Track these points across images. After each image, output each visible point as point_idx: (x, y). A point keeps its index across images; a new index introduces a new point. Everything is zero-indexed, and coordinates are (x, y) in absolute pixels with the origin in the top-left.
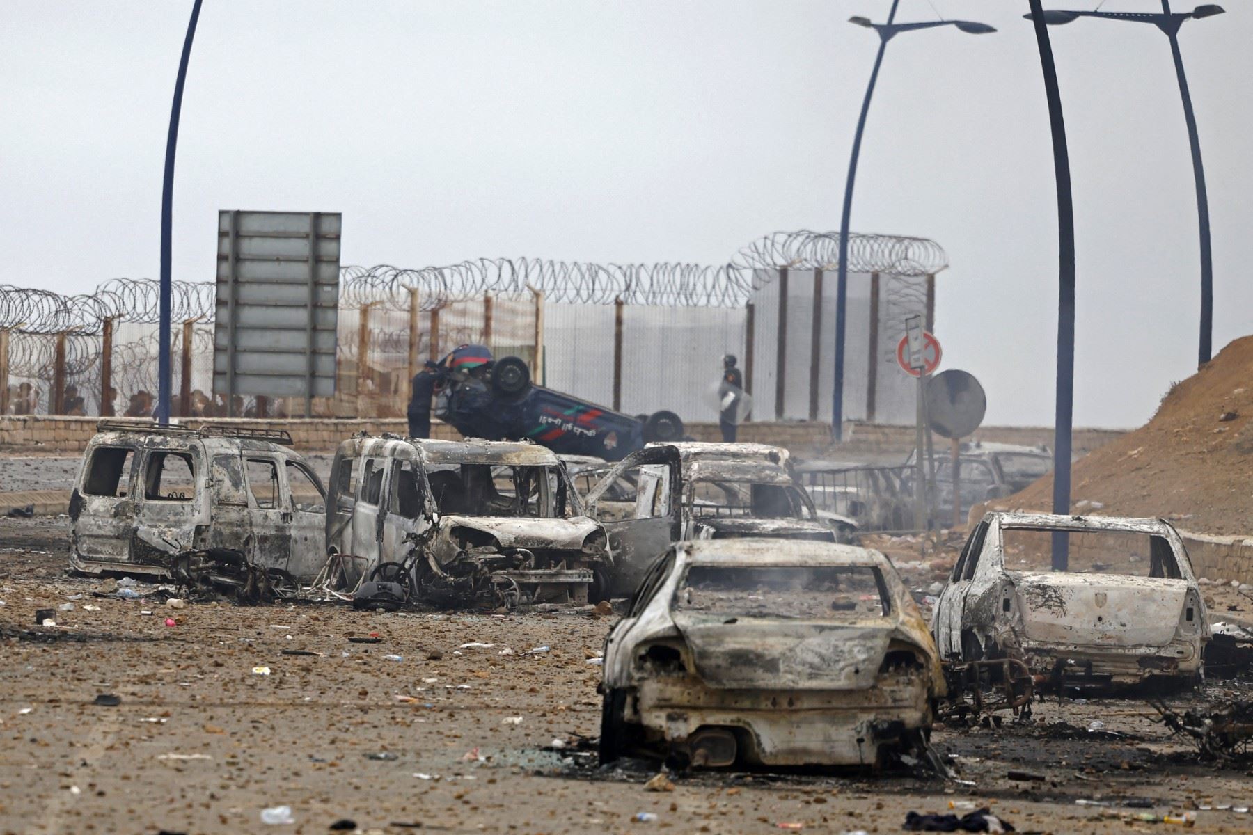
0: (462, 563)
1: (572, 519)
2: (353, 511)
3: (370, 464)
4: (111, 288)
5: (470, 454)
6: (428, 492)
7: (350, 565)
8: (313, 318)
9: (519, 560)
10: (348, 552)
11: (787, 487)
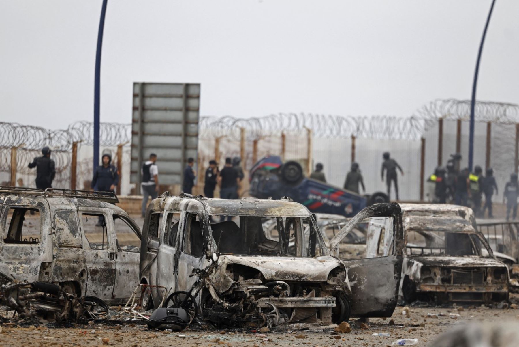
0: (235, 292)
1: (320, 258)
2: (158, 252)
3: (170, 216)
4: (77, 126)
5: (243, 209)
6: (210, 237)
7: (156, 292)
8: (185, 141)
9: (278, 290)
10: (154, 283)
11: (472, 235)
